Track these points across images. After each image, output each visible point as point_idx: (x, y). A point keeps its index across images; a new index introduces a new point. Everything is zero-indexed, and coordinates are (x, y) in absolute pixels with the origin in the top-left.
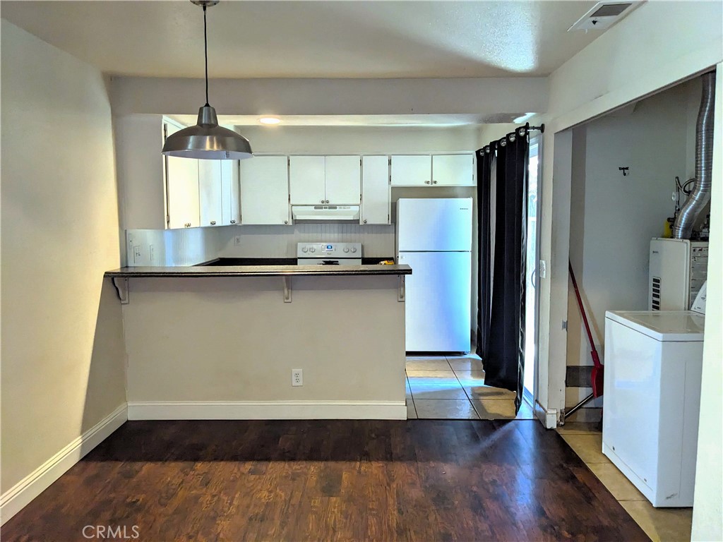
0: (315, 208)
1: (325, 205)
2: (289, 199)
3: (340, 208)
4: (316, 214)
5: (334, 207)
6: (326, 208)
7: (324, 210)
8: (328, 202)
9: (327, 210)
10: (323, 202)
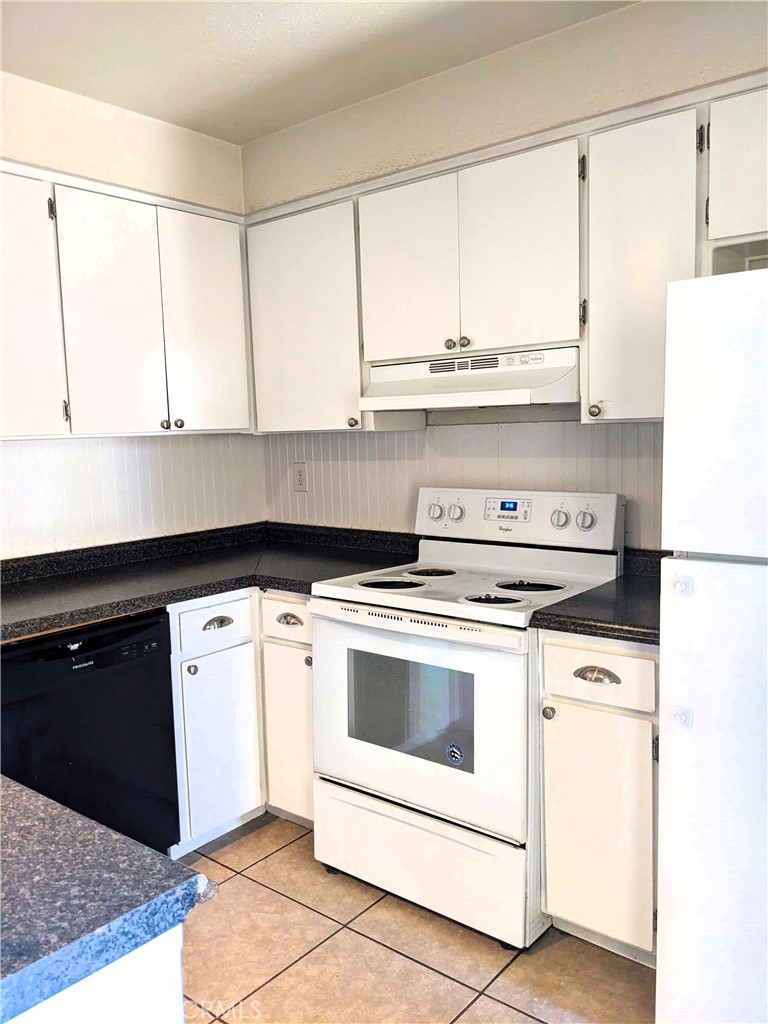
0: (434, 369)
1: (457, 356)
2: (362, 347)
3: (510, 362)
4: (440, 388)
5: (488, 361)
6: (463, 366)
7: (458, 373)
8: (465, 342)
9: (468, 372)
10: (450, 344)
